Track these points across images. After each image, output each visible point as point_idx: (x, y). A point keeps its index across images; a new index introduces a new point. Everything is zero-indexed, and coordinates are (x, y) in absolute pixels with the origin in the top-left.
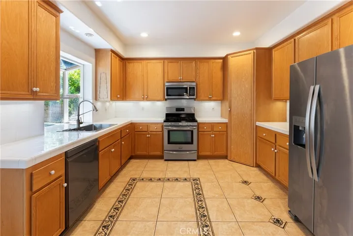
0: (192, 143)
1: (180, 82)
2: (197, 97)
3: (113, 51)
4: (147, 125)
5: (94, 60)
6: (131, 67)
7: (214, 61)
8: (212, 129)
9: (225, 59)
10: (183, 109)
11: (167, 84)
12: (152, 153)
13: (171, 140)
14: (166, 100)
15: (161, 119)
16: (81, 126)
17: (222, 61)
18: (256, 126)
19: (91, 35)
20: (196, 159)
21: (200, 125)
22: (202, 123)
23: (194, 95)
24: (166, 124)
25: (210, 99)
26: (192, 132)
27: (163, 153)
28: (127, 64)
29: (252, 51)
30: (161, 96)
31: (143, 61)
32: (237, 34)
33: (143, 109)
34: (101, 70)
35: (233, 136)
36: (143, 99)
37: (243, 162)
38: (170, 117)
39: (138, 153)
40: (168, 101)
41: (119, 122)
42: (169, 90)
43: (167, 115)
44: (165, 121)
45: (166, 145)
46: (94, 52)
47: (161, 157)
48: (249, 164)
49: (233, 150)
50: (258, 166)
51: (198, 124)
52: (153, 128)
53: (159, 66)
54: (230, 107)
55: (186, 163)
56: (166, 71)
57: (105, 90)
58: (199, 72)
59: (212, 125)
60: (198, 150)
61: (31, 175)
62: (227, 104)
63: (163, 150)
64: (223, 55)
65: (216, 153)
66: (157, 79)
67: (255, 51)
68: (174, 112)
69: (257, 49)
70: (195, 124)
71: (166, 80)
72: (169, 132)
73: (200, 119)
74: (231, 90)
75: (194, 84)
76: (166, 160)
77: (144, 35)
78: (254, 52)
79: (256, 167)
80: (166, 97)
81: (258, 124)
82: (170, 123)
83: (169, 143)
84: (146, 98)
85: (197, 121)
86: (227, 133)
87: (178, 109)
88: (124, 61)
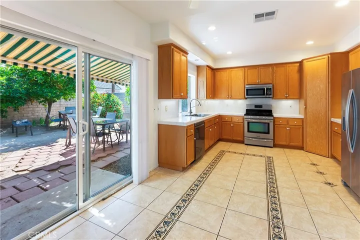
0: (268, 133)
1: (258, 84)
2: (274, 96)
3: (208, 66)
4: (231, 117)
5: (196, 73)
6: (218, 74)
7: (290, 65)
8: (288, 123)
9: (301, 63)
10: (261, 106)
11: (247, 86)
12: (235, 138)
13: (250, 130)
14: (246, 98)
15: (242, 113)
16: (192, 114)
17: (298, 64)
18: (332, 122)
19: (198, 60)
20: (272, 146)
21: (276, 120)
22: (278, 118)
23: (271, 95)
24: (246, 117)
25: (287, 98)
26: (269, 124)
27: (244, 139)
28: (216, 73)
29: (327, 56)
30: (242, 96)
31: (227, 70)
32: (310, 43)
33: (227, 105)
34: (200, 79)
35: (309, 130)
36: (228, 98)
37: (319, 153)
38: (249, 112)
39: (224, 137)
40: (248, 100)
41: (213, 113)
42: (249, 91)
43: (247, 110)
44: (245, 115)
45: (246, 134)
46: (196, 68)
47: (242, 142)
48: (325, 155)
49: (309, 142)
50: (333, 157)
51: (274, 117)
52: (235, 120)
53: (240, 73)
54: (306, 105)
55: (264, 148)
56: (246, 75)
57: (203, 92)
58: (276, 76)
59: (288, 120)
60: (274, 139)
61: (187, 129)
62: (303, 102)
63: (244, 137)
64: (300, 60)
65: (292, 144)
66: (238, 83)
67: (330, 56)
68: (253, 108)
69: (331, 54)
70: (272, 118)
71: (246, 83)
72: (248, 123)
73: (276, 114)
74: (306, 90)
75: (271, 85)
76: (246, 144)
77: (229, 53)
78: (328, 57)
79: (331, 158)
80: (246, 97)
81: (333, 120)
82: (249, 117)
83: (249, 131)
84: (230, 97)
85: (273, 116)
86: (303, 128)
87: (256, 106)
88: (214, 71)
